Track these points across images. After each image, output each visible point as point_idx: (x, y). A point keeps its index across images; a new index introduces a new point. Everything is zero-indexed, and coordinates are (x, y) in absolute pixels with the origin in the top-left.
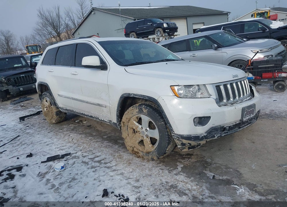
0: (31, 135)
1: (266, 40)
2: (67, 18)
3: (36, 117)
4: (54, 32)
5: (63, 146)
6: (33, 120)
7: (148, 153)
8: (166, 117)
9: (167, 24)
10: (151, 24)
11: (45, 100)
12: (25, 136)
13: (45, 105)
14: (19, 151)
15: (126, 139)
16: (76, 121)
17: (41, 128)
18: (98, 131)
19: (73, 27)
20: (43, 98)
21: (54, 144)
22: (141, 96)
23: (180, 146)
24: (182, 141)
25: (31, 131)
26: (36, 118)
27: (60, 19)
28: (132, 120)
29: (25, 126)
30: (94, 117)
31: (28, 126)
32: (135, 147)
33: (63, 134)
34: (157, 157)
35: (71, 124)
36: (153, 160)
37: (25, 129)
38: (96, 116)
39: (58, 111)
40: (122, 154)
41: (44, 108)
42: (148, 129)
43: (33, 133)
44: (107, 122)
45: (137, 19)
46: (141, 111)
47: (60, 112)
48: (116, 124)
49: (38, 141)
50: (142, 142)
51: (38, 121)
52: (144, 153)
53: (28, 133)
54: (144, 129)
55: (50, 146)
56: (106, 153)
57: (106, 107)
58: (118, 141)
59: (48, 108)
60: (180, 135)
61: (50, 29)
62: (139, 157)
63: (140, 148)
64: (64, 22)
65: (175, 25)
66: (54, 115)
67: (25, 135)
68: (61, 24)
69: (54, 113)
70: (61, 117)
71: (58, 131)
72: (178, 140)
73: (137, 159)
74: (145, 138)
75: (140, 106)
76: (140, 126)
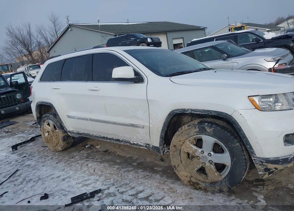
0: (34, 168)
1: (274, 49)
2: (39, 36)
3: (31, 144)
4: (25, 51)
5: (86, 180)
6: (29, 148)
7: (213, 183)
8: (245, 137)
9: (151, 38)
10: (134, 39)
11: (46, 124)
12: (26, 170)
13: (45, 129)
14: (27, 191)
15: (178, 167)
16: (86, 147)
17: (44, 158)
18: (120, 157)
19: (46, 44)
20: (44, 122)
21: (72, 179)
22: (204, 111)
23: (263, 172)
24: (266, 166)
25: (32, 163)
26: (31, 146)
27: (32, 37)
28: (187, 142)
29: (21, 157)
30: (122, 141)
31: (25, 157)
32: (192, 177)
33: (78, 164)
34: (228, 187)
35: (82, 150)
36: (221, 191)
37: (22, 161)
38: (125, 139)
39: (65, 136)
40: (172, 186)
41: (44, 133)
42: (212, 153)
43: (35, 165)
44: (143, 146)
45: (118, 35)
46: (203, 131)
47: (68, 136)
48: (158, 147)
49: (48, 175)
50: (202, 170)
51: (36, 149)
52: (207, 184)
53: (29, 166)
54: (206, 154)
55: (68, 182)
56: (149, 186)
57: (143, 128)
58: (155, 168)
59: (51, 133)
60: (264, 159)
61: (20, 47)
62: (200, 189)
63: (201, 177)
64: (35, 40)
65: (159, 39)
66: (60, 141)
67: (26, 168)
68: (32, 42)
69: (60, 138)
70: (68, 143)
71: (68, 161)
72: (260, 165)
73: (197, 192)
74: (208, 164)
75: (201, 124)
76: (200, 150)
